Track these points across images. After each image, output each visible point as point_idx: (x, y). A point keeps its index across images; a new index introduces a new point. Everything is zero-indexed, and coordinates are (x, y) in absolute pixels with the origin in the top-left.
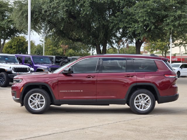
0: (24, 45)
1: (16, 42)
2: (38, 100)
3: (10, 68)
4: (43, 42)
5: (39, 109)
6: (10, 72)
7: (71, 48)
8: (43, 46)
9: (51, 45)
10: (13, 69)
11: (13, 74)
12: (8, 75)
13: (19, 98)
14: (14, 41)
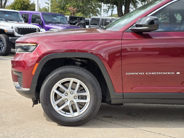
0: (28, 8)
1: (20, 4)
2: (73, 95)
3: (12, 28)
4: (49, 4)
5: (76, 114)
6: (12, 35)
7: (79, 12)
8: (49, 9)
9: (58, 8)
10: (15, 30)
11: (15, 36)
12: (9, 39)
13: (28, 89)
14: (18, 4)
